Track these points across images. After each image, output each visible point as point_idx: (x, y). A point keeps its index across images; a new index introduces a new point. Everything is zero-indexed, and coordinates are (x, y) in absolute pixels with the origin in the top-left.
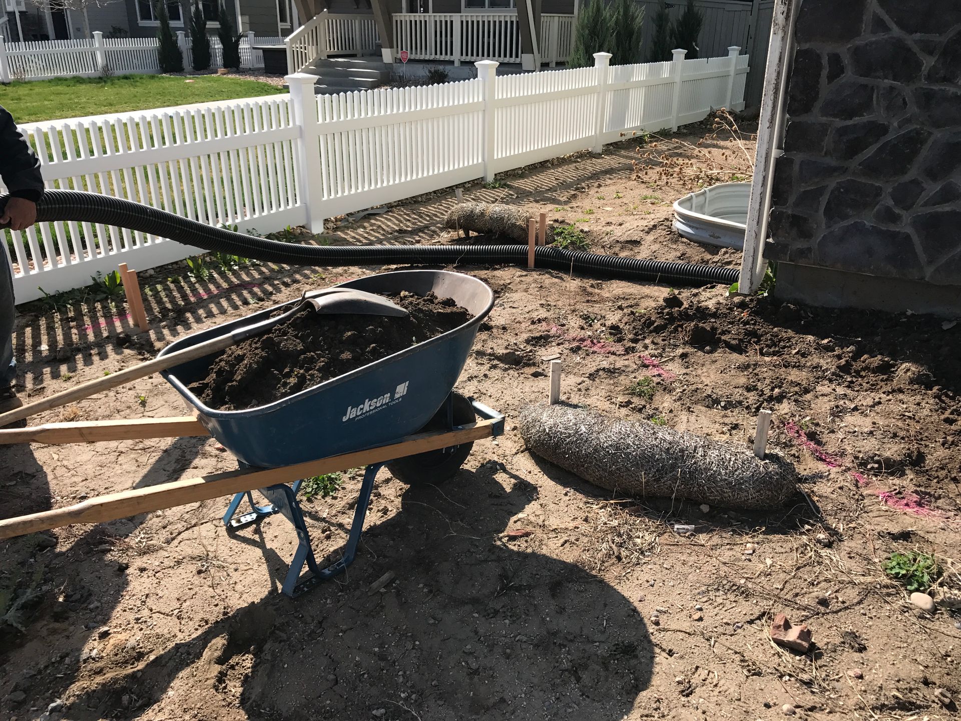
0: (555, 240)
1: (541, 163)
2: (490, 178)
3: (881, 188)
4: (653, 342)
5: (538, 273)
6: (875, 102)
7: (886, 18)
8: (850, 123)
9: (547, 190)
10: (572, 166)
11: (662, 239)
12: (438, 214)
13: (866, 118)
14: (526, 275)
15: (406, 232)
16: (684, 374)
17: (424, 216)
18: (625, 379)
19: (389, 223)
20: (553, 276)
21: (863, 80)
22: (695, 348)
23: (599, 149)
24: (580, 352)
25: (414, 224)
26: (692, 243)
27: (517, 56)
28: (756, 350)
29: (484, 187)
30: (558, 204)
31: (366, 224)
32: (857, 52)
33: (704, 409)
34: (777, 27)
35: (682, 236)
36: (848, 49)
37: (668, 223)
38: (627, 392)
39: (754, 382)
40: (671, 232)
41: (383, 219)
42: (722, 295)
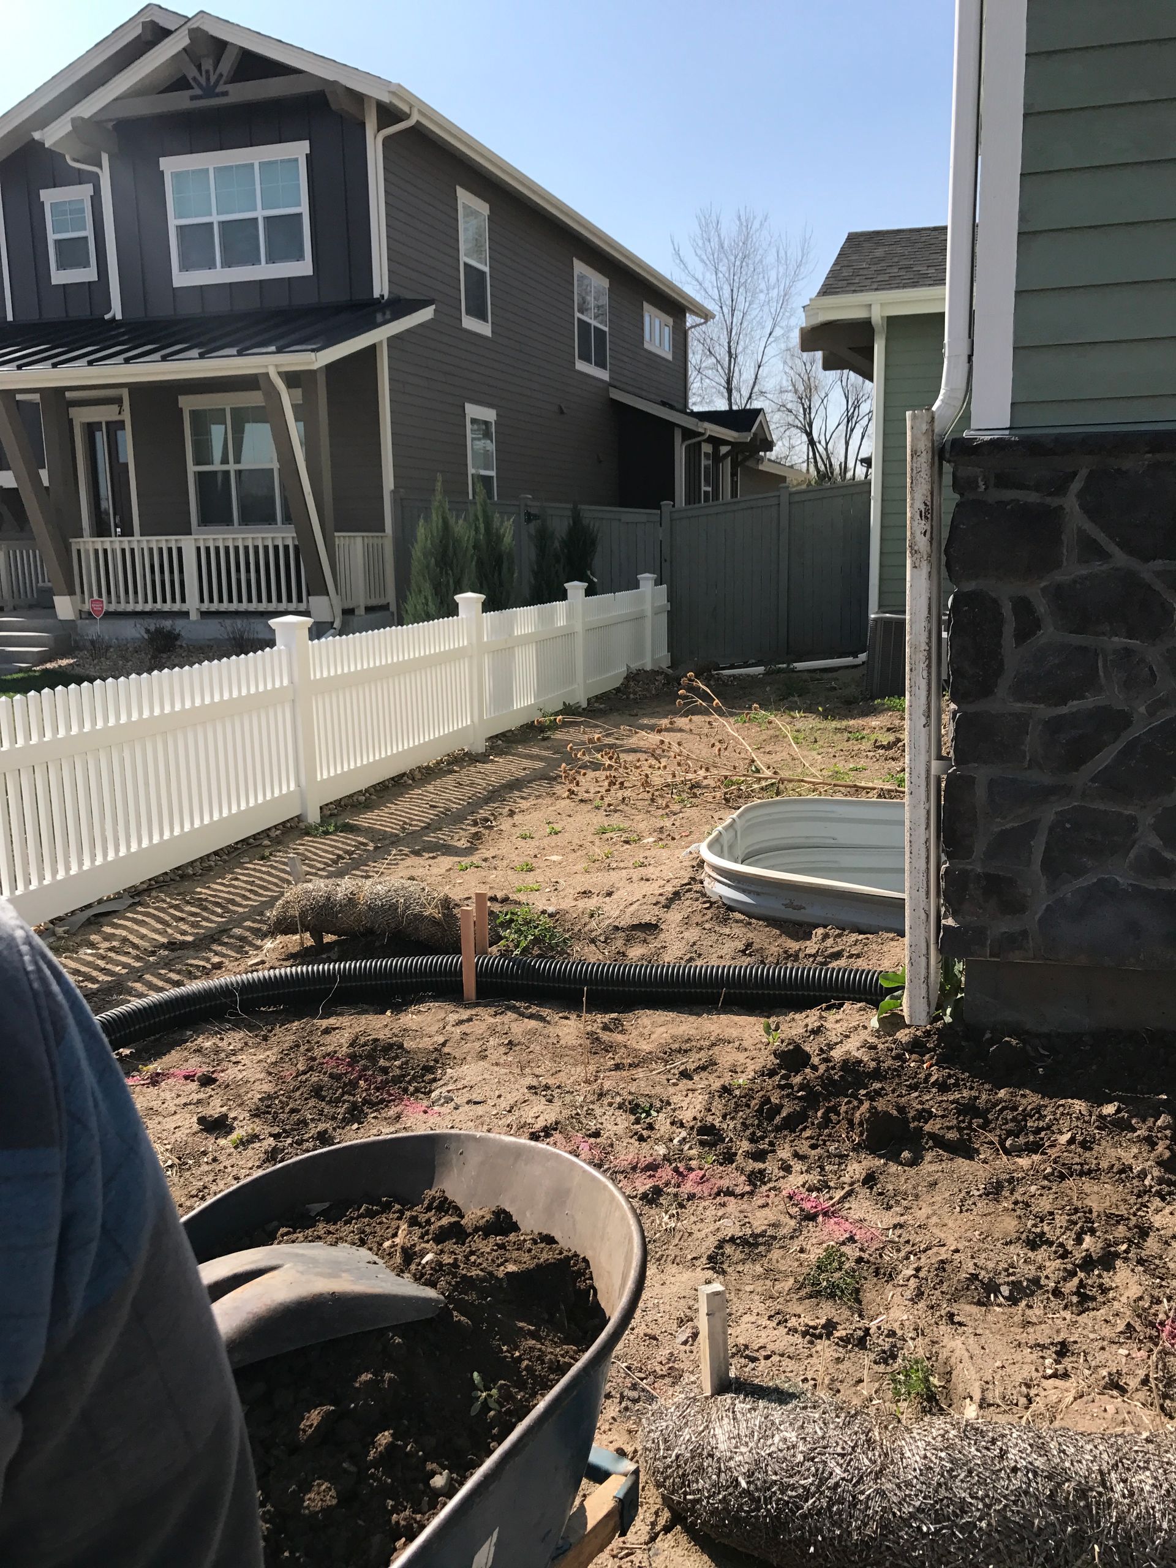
0: (501, 938)
1: (393, 779)
2: (313, 817)
3: (1133, 819)
4: (796, 1155)
5: (492, 1010)
6: (1101, 673)
7: (1101, 538)
8: (1064, 710)
9: (423, 828)
10: (449, 780)
11: (697, 918)
12: (238, 899)
13: (1090, 702)
14: (470, 1020)
15: (184, 945)
16: (895, 1227)
17: (210, 906)
18: (783, 1257)
19: (144, 931)
20: (522, 1015)
21: (1077, 640)
22: (880, 1157)
23: (480, 747)
24: (662, 1200)
25: (194, 925)
26: (753, 921)
27: (300, 600)
28: (991, 1143)
29: (308, 834)
30: (457, 854)
31: (94, 938)
32: (1058, 595)
33: (974, 1309)
34: (918, 556)
35: (730, 909)
36: (1043, 590)
37: (697, 887)
38: (803, 1293)
39: (1035, 1226)
40: (712, 903)
41: (128, 924)
42: (865, 1027)
